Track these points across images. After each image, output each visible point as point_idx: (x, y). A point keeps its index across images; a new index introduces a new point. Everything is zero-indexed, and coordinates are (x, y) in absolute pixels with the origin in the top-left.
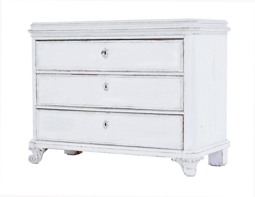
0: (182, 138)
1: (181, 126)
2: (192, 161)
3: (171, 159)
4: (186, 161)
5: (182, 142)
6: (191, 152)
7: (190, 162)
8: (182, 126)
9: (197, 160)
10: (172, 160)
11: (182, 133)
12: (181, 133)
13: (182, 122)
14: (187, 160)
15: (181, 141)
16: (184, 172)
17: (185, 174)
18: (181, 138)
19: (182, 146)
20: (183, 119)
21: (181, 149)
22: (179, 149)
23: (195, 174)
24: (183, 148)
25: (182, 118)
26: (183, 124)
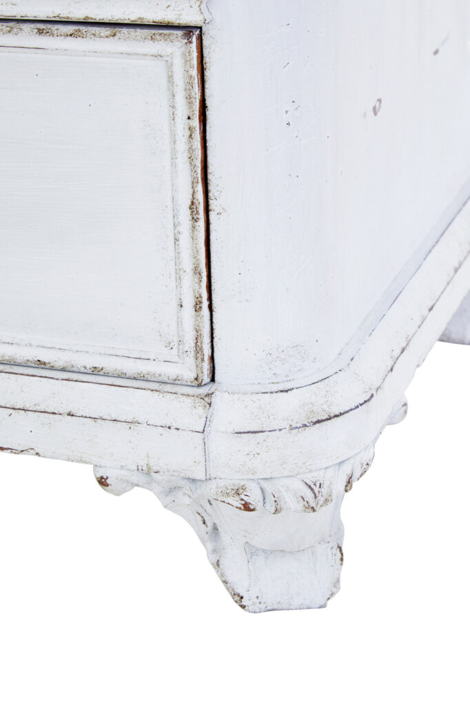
0: (196, 271)
1: (182, 146)
2: (309, 495)
3: (87, 475)
4: (247, 507)
5: (197, 307)
6: (290, 407)
7: (292, 504)
8: (191, 150)
9: (357, 474)
10: (102, 482)
11: (195, 220)
12: (185, 215)
13: (189, 98)
14: (254, 498)
15: (189, 303)
16: (225, 582)
17: (239, 598)
18: (187, 264)
19: (198, 349)
20: (195, 72)
21: (189, 375)
22: (170, 371)
23: (337, 583)
24: (212, 358)
25: (187, 62)
26: (196, 123)
